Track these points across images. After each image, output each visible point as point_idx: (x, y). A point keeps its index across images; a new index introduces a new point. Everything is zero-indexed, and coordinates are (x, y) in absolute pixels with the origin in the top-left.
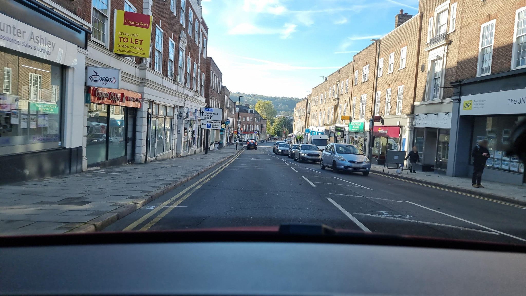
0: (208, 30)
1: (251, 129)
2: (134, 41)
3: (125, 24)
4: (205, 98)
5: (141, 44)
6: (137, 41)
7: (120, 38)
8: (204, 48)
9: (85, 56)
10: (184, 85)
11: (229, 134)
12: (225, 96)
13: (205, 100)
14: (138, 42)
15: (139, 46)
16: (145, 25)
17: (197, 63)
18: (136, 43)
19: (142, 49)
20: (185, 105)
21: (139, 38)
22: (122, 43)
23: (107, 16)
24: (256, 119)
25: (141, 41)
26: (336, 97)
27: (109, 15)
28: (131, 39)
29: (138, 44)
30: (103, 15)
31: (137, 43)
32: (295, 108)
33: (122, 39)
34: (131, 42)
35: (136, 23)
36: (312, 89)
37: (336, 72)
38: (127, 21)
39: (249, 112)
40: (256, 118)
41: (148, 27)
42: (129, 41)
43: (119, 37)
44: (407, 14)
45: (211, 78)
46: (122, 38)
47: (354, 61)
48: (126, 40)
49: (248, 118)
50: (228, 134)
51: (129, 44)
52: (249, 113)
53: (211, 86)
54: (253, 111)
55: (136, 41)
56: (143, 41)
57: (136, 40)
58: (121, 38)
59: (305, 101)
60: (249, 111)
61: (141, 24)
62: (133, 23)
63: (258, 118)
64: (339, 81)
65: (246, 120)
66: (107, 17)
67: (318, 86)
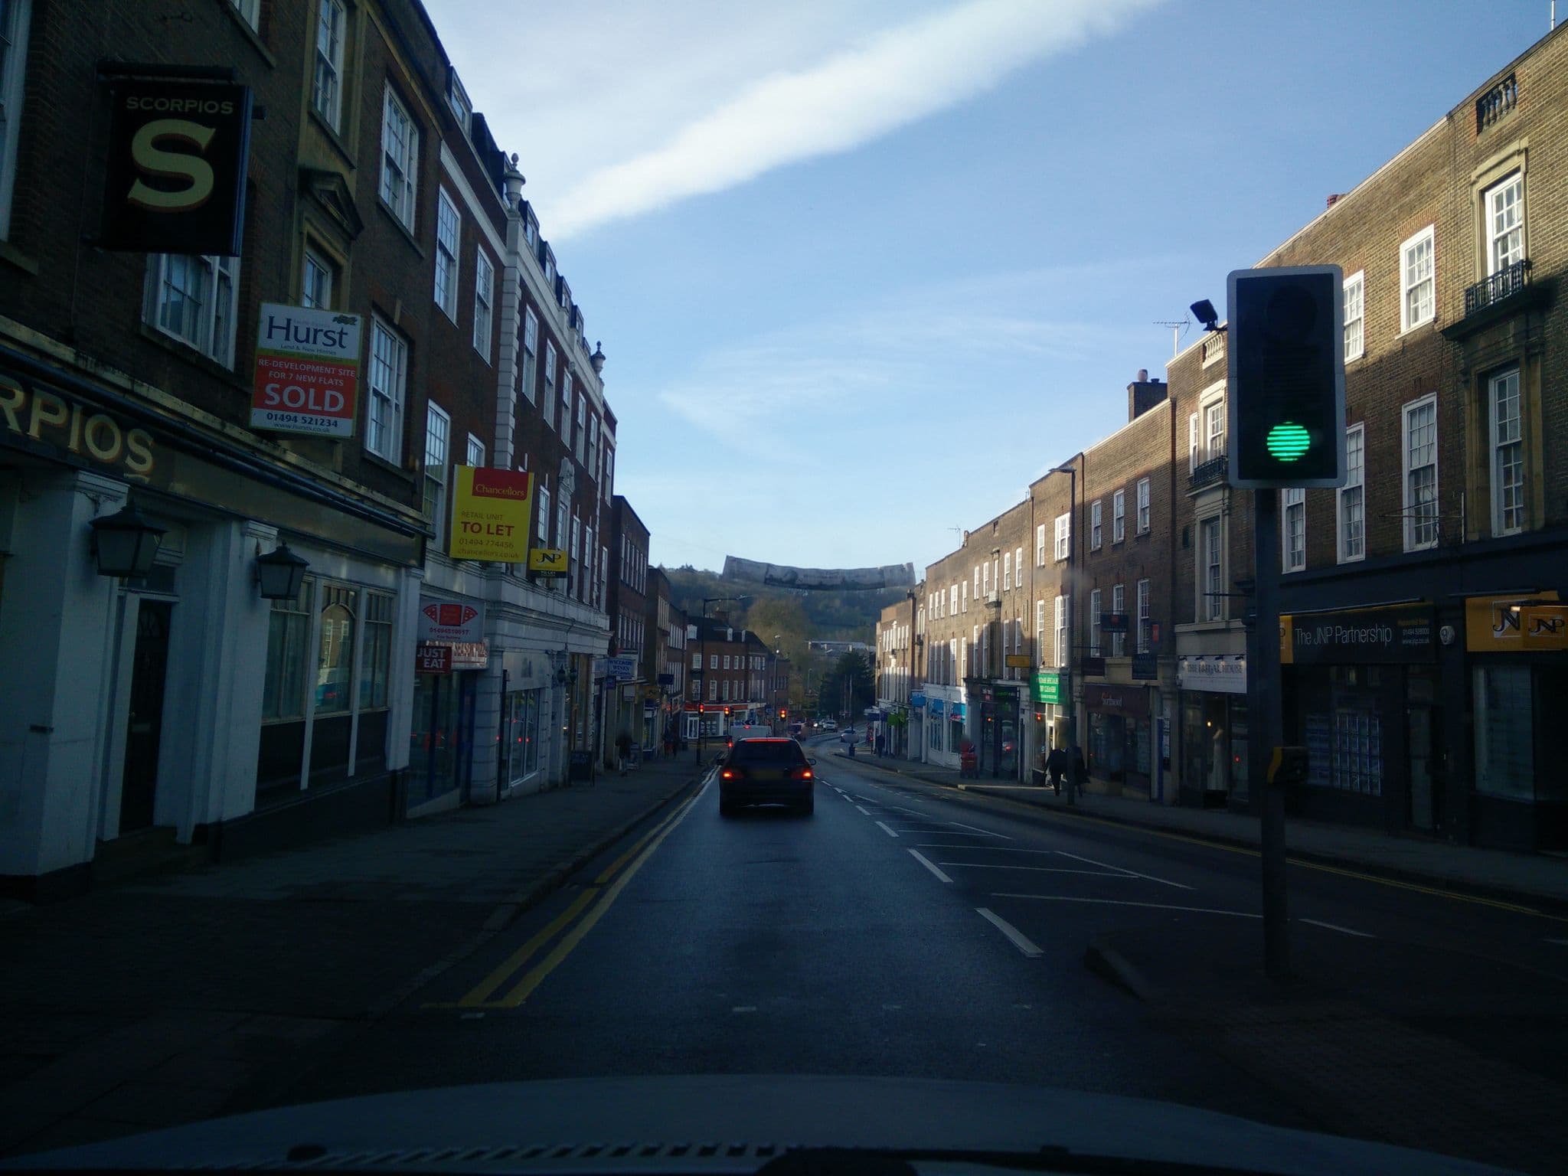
0: (617, 426)
1: (739, 695)
2: (493, 529)
3: (475, 493)
4: (608, 617)
5: (509, 535)
6: (500, 528)
7: (463, 525)
8: (608, 478)
9: (418, 581)
10: (565, 594)
11: (669, 717)
12: (657, 600)
13: (608, 621)
14: (502, 530)
15: (505, 539)
16: (517, 493)
17: (593, 528)
18: (497, 534)
19: (510, 545)
20: (566, 648)
21: (505, 522)
22: (470, 535)
23: (441, 482)
24: (754, 659)
25: (509, 527)
26: (993, 598)
27: (444, 482)
28: (489, 526)
29: (502, 534)
30: (433, 481)
31: (500, 532)
32: (878, 625)
33: (469, 526)
34: (488, 532)
35: (498, 491)
36: (927, 569)
37: (990, 523)
38: (480, 488)
39: (730, 638)
40: (754, 657)
41: (523, 498)
42: (484, 527)
43: (462, 523)
44: (1158, 380)
45: (623, 556)
46: (469, 523)
47: (1033, 498)
48: (476, 528)
49: (727, 658)
50: (667, 716)
51: (483, 536)
52: (730, 642)
53: (622, 578)
54: (744, 632)
55: (498, 530)
56: (513, 527)
57: (498, 526)
58: (466, 524)
59: (908, 602)
60: (729, 636)
61: (510, 491)
62: (491, 491)
63: (758, 656)
64: (998, 551)
65: (721, 663)
66: (441, 485)
67: (943, 560)
